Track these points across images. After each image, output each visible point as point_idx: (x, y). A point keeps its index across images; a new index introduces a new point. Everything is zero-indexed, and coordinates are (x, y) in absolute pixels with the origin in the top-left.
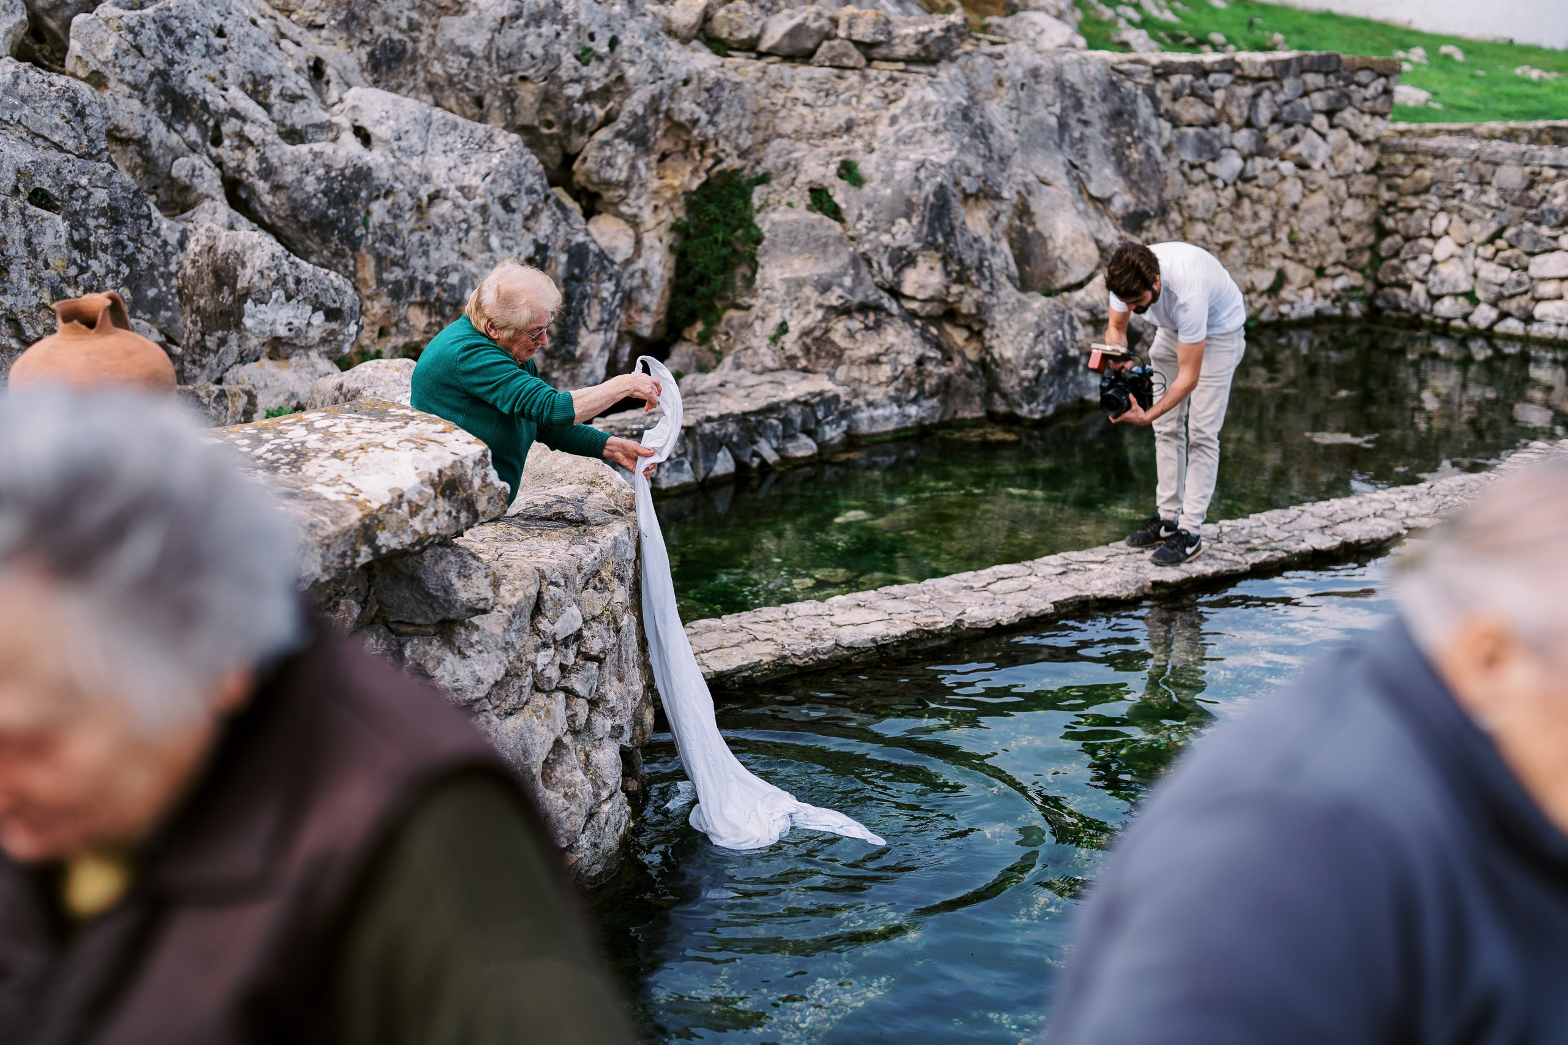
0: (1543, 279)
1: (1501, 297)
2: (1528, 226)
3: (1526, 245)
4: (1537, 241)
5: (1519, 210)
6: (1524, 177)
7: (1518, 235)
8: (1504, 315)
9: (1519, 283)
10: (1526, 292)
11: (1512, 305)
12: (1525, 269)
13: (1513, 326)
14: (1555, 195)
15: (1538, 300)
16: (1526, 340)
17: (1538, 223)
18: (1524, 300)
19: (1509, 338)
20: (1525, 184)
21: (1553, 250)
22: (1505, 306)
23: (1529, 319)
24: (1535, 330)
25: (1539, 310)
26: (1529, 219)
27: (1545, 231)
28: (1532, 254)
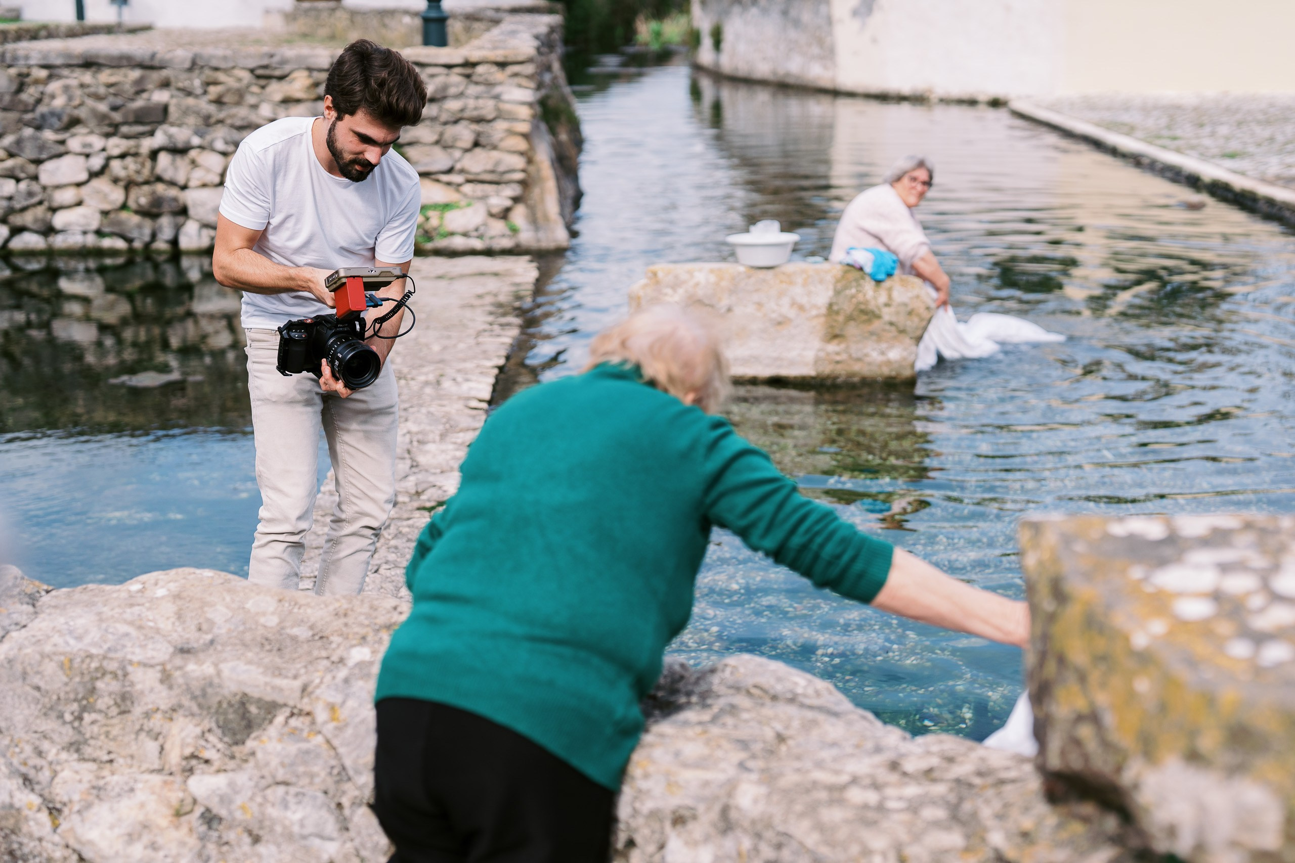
0: (58, 187)
1: (11, 211)
2: (28, 132)
3: (30, 152)
4: (42, 148)
5: (12, 116)
6: (11, 79)
7: (19, 142)
8: (17, 231)
9: (30, 194)
10: (40, 203)
11: (28, 218)
12: (35, 178)
13: (31, 240)
14: (53, 97)
15: (54, 210)
16: (50, 253)
17: (39, 128)
18: (40, 211)
19: (30, 254)
20: (14, 87)
21: (59, 155)
22: (17, 220)
23: (48, 230)
24: (59, 241)
25: (59, 220)
26: (28, 124)
27: (49, 135)
28: (38, 162)
